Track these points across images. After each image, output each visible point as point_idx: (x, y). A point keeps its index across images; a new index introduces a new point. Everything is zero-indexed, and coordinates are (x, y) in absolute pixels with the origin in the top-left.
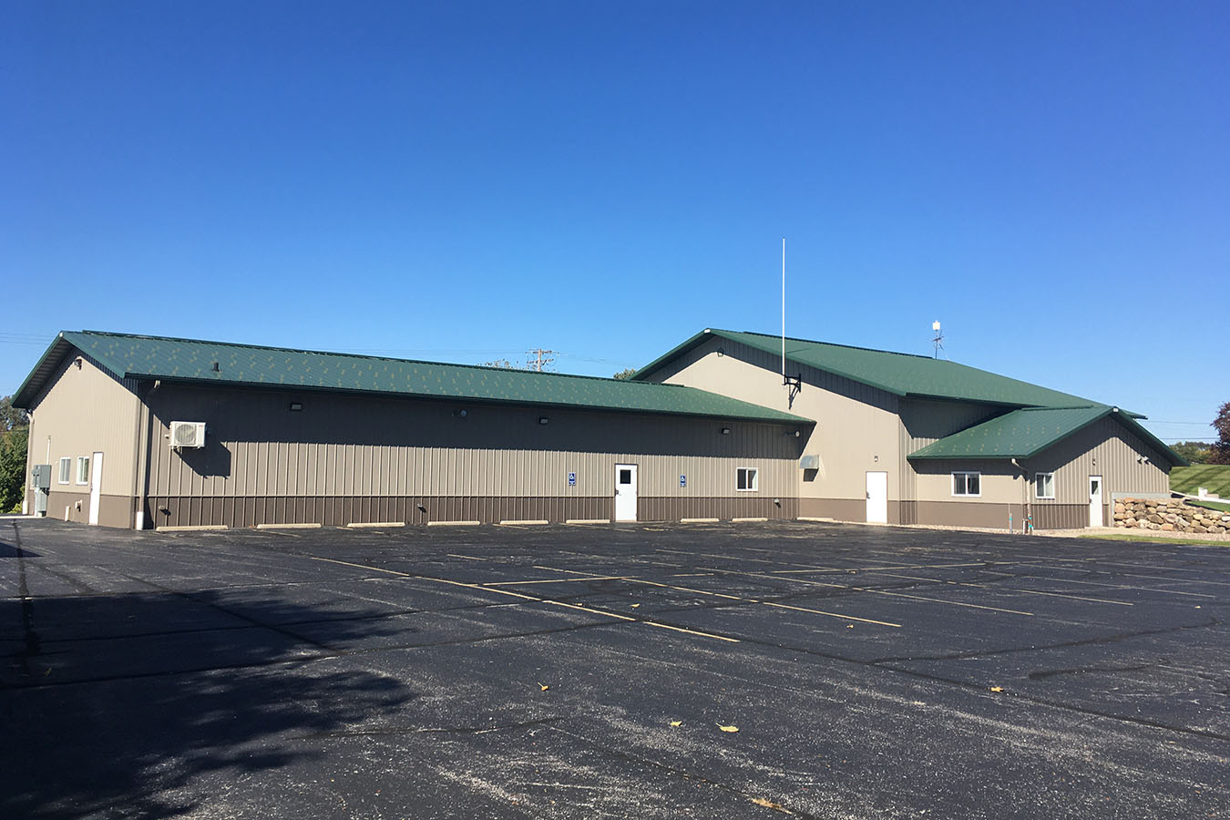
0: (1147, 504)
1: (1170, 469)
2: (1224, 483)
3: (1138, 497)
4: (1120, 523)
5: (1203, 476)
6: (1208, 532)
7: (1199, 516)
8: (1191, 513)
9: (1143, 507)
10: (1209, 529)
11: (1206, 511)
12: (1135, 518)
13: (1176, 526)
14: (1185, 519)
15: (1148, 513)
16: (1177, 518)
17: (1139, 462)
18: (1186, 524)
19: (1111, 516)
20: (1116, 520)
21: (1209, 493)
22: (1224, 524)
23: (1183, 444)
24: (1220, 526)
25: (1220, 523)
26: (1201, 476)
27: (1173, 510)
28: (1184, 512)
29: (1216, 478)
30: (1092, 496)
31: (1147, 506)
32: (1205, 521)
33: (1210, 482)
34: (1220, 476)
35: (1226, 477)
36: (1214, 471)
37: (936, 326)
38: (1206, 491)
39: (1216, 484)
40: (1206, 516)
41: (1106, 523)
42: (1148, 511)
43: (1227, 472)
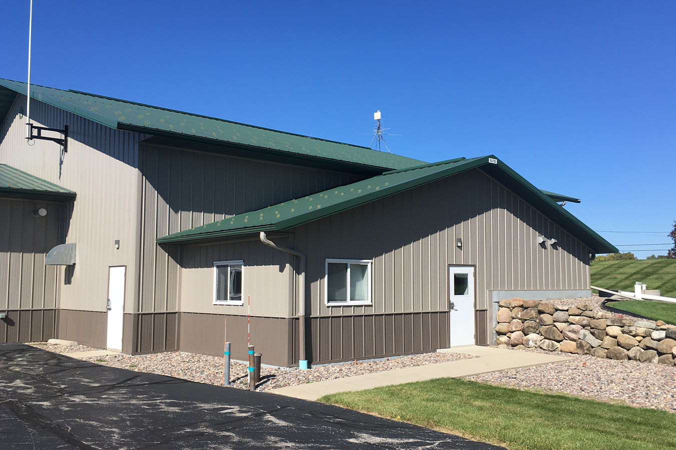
0: (540, 308)
1: (593, 257)
2: (670, 276)
3: (529, 297)
4: (504, 339)
5: (650, 270)
6: (630, 359)
7: (615, 330)
8: (602, 323)
9: (533, 313)
10: (631, 353)
11: (627, 319)
12: (523, 331)
13: (580, 346)
14: (593, 334)
15: (542, 323)
16: (583, 331)
17: (543, 245)
18: (595, 342)
19: (491, 327)
20: (499, 333)
21: (647, 288)
22: (654, 344)
23: (656, 256)
24: (647, 348)
25: (647, 342)
26: (646, 270)
27: (577, 318)
28: (594, 322)
29: (662, 271)
30: (454, 298)
31: (541, 312)
32: (625, 339)
33: (655, 276)
34: (667, 269)
35: (673, 270)
36: (660, 265)
37: (377, 116)
38: (644, 286)
39: (662, 278)
40: (626, 328)
41: (481, 339)
42: (541, 320)
43: (674, 265)
